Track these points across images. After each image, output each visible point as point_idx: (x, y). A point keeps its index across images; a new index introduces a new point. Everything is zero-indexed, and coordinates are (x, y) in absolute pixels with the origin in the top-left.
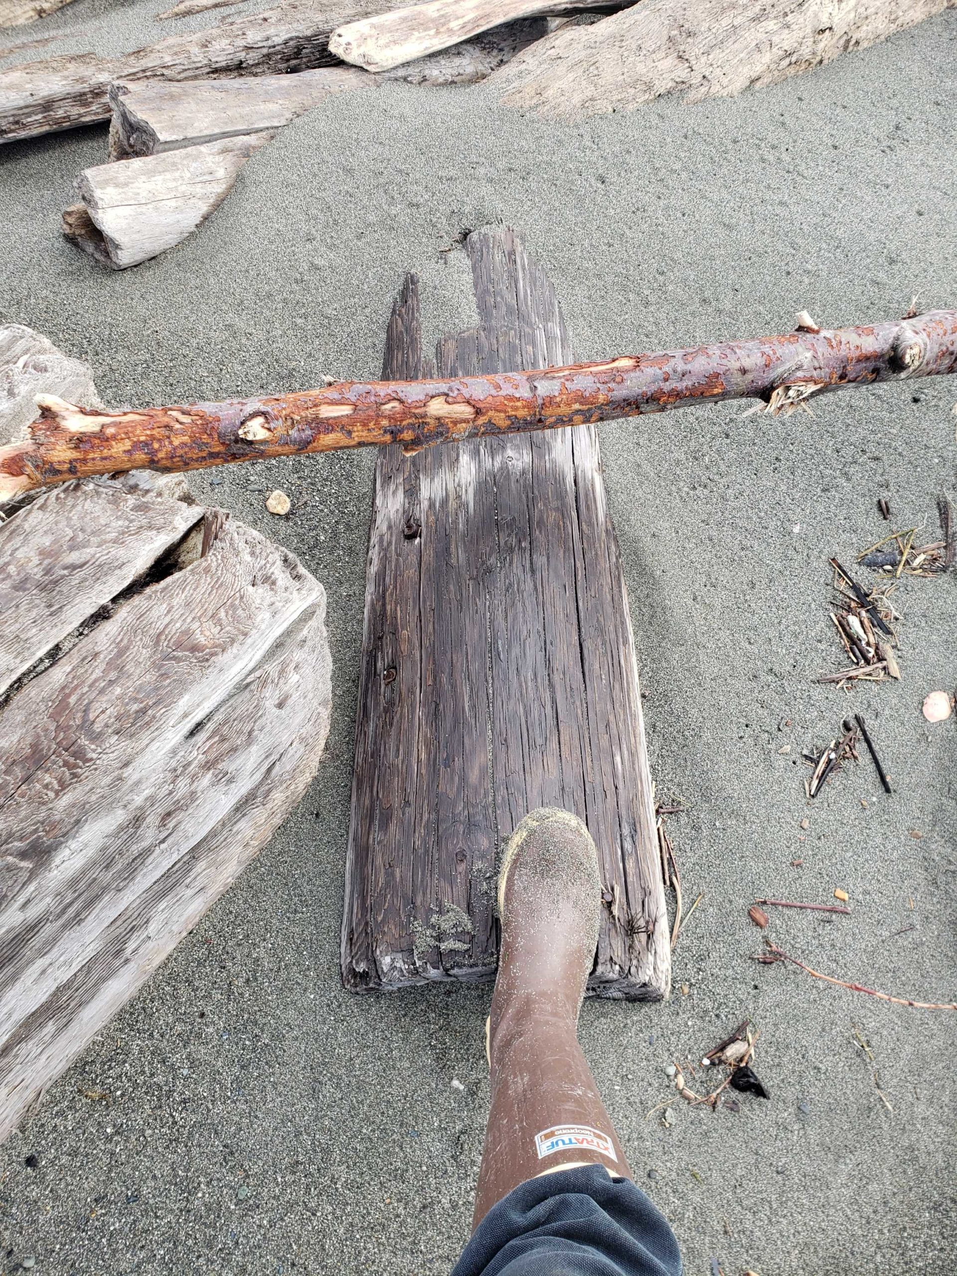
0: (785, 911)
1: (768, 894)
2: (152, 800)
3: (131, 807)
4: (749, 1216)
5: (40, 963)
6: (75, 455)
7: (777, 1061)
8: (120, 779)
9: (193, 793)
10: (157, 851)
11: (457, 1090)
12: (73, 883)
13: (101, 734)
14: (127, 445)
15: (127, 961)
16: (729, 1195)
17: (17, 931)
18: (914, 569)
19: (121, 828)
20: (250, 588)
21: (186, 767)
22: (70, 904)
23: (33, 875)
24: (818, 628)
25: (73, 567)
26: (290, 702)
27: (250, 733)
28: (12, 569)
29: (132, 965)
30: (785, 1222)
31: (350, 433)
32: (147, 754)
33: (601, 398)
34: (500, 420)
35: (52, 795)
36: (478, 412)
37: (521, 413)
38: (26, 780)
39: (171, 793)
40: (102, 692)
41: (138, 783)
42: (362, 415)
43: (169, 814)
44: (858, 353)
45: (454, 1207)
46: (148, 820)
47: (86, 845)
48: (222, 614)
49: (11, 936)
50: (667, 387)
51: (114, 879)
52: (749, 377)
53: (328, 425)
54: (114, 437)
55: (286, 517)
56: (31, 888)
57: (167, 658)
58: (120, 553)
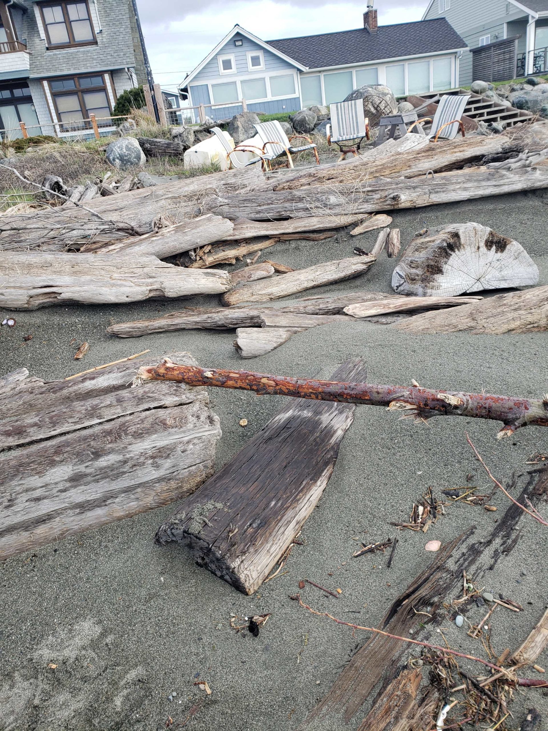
0: (313, 587)
1: (311, 580)
2: (132, 458)
3: (126, 457)
4: (221, 668)
5: (83, 487)
6: (165, 372)
7: (271, 630)
8: (126, 447)
9: (144, 463)
10: (127, 475)
11: (161, 581)
12: (101, 469)
13: (128, 434)
14: (178, 372)
15: (106, 505)
16: (220, 659)
17: (82, 473)
18: (467, 501)
19: (120, 461)
20: (191, 416)
21: (146, 454)
22: (97, 475)
23: (92, 460)
24: (405, 507)
25: (149, 397)
26: (187, 453)
27: (169, 454)
28: (135, 393)
29: (107, 507)
30: (231, 676)
31: (237, 382)
32: (137, 445)
33: (320, 390)
34: (284, 389)
35: (108, 442)
36: (277, 385)
37: (291, 388)
38: (104, 437)
39: (138, 459)
40: (135, 425)
41: (131, 451)
42: (241, 378)
43: (135, 465)
44: (432, 397)
45: (136, 611)
46: (128, 464)
47: (109, 461)
48: (177, 419)
49: (80, 474)
50: (346, 392)
51: (112, 475)
52: (381, 396)
53: (231, 379)
54: (175, 370)
55: (243, 427)
56: (90, 463)
57: (156, 423)
58: (162, 397)
